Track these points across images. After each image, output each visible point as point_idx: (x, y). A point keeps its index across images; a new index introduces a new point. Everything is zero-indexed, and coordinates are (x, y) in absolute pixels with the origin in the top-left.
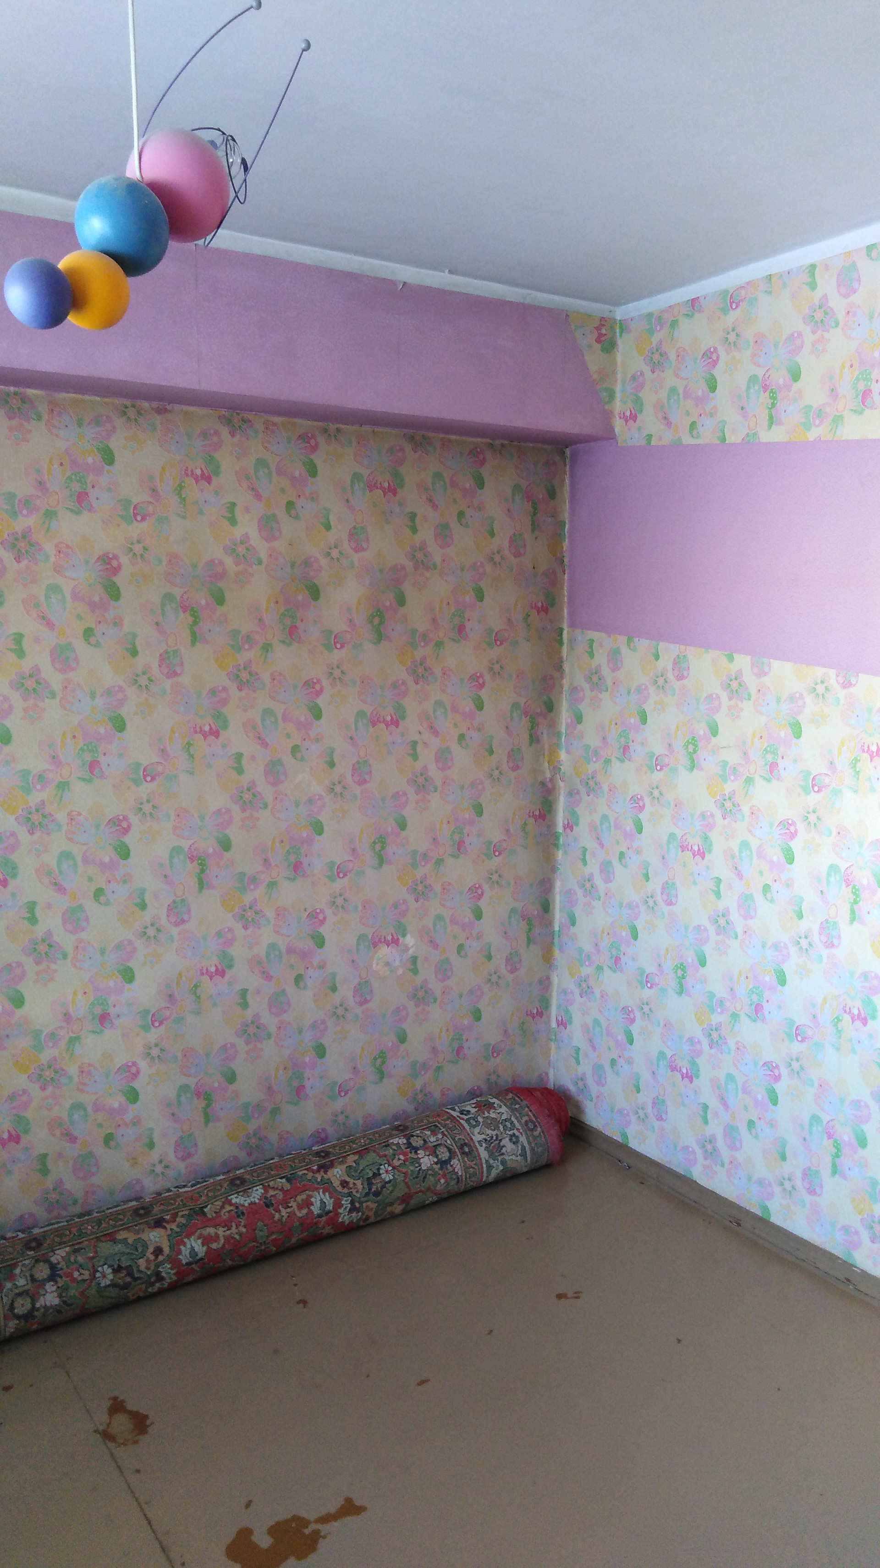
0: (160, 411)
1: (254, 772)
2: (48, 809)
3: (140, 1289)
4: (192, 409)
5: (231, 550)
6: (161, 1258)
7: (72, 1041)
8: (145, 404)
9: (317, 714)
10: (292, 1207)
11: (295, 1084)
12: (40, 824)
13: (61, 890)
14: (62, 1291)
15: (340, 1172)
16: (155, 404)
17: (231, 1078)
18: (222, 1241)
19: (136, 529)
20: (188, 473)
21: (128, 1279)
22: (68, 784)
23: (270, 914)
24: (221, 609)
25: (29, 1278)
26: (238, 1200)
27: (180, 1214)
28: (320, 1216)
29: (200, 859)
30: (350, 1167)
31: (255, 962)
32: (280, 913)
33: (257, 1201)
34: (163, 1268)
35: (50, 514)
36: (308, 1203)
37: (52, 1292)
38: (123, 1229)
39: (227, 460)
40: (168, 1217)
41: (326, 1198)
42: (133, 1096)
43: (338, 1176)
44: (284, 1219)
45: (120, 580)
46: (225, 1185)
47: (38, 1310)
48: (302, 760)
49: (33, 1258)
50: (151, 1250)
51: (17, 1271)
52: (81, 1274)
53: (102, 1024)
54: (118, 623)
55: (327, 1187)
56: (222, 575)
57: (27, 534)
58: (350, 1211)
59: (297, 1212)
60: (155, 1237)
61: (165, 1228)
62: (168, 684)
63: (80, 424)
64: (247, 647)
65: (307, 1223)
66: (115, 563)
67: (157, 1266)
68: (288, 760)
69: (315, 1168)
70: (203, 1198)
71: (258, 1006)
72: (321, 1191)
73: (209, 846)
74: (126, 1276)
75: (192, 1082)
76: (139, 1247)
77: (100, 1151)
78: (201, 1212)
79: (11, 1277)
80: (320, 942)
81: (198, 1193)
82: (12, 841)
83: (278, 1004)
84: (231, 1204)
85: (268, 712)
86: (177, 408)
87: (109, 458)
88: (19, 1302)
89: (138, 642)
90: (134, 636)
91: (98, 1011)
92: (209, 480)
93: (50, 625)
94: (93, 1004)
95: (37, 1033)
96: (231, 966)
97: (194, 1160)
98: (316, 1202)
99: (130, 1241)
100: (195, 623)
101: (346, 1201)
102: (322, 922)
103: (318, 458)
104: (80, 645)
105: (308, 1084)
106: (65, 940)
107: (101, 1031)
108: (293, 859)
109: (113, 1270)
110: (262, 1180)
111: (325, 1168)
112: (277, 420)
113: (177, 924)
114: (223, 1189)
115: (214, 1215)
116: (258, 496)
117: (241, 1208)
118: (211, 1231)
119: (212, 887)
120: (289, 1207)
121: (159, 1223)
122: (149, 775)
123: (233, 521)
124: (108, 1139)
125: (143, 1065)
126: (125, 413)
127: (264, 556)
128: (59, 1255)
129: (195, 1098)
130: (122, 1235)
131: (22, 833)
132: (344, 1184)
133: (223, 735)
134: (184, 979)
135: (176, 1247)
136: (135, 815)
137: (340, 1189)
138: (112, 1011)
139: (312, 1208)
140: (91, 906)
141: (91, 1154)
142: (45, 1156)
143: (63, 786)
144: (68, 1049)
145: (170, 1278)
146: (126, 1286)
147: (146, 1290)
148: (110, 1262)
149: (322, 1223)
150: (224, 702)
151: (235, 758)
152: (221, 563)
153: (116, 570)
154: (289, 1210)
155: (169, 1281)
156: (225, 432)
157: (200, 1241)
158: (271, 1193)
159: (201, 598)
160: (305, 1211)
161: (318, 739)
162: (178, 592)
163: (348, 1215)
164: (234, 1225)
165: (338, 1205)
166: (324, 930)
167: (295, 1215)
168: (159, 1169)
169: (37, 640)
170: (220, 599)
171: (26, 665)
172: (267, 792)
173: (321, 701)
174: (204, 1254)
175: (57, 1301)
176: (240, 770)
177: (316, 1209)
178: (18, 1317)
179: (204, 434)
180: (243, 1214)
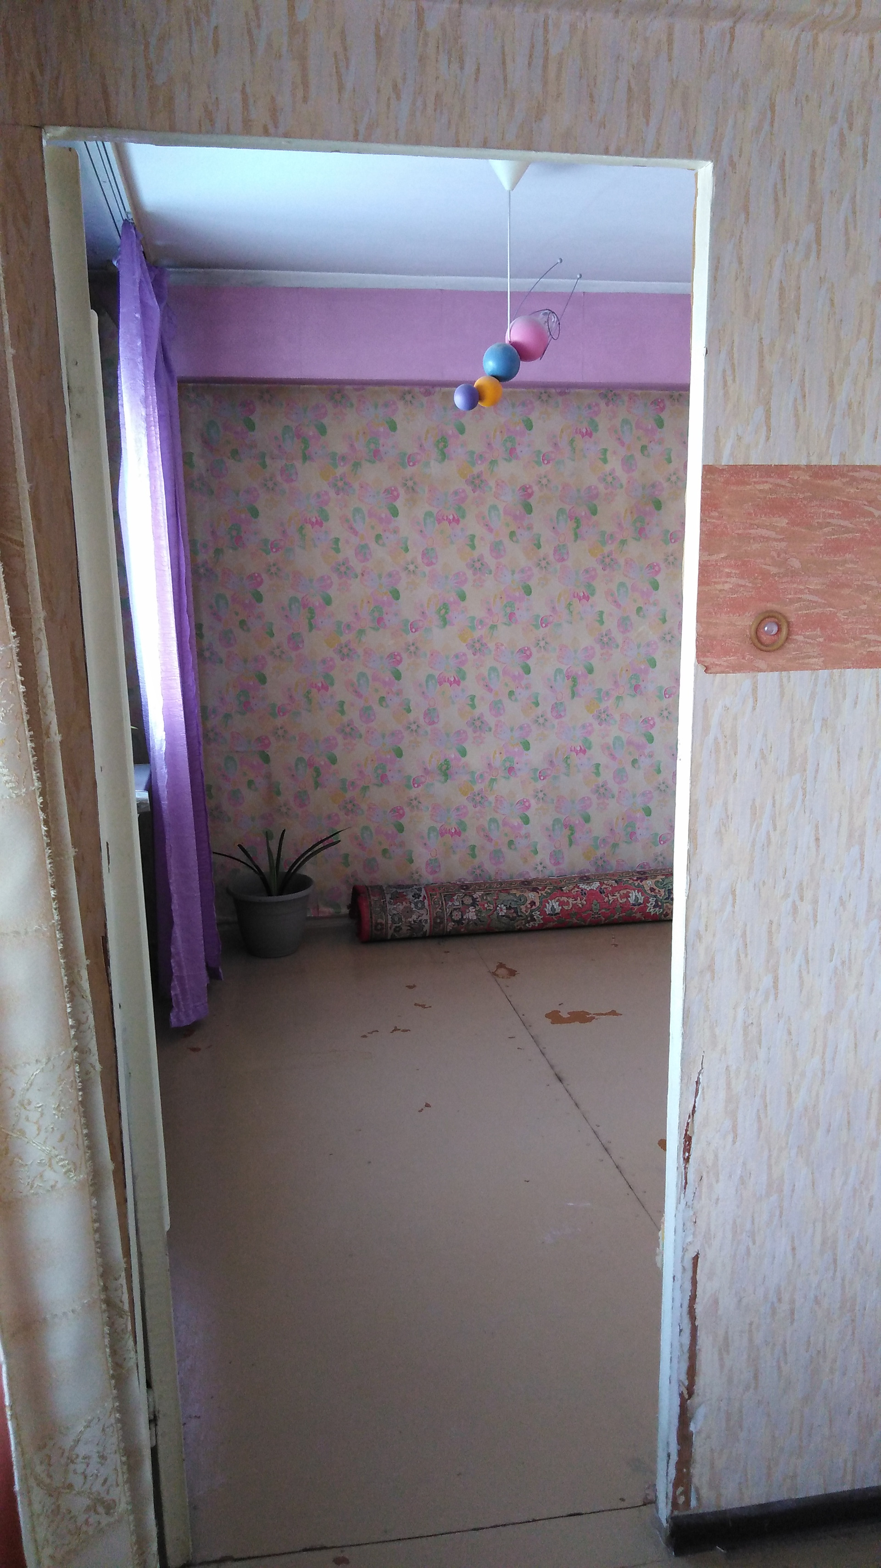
0: (561, 394)
1: (611, 624)
2: (485, 641)
3: (522, 923)
4: (580, 390)
5: (603, 479)
6: (534, 907)
7: (493, 781)
8: (553, 391)
9: (656, 586)
10: (616, 896)
11: (630, 830)
12: (479, 649)
13: (490, 690)
14: (478, 912)
15: (651, 883)
16: (558, 390)
17: (587, 819)
18: (571, 906)
19: (544, 469)
20: (578, 431)
21: (515, 915)
22: (496, 626)
23: (617, 717)
24: (595, 518)
25: (461, 903)
26: (583, 887)
27: (547, 888)
28: (634, 905)
29: (573, 678)
30: (658, 881)
31: (605, 747)
32: (624, 717)
33: (595, 889)
34: (535, 913)
35: (493, 463)
36: (627, 896)
37: (473, 912)
38: (514, 889)
39: (603, 422)
40: (540, 888)
41: (639, 895)
42: (526, 821)
43: (649, 885)
44: (611, 902)
45: (533, 501)
46: (577, 879)
47: (464, 920)
48: (644, 616)
49: (464, 893)
50: (529, 902)
51: (455, 898)
52: (488, 906)
53: (510, 774)
54: (530, 528)
55: (641, 889)
56: (597, 496)
57: (479, 475)
58: (654, 907)
59: (619, 899)
60: (531, 896)
61: (538, 893)
62: (558, 566)
63: (513, 405)
64: (610, 542)
65: (624, 907)
66: (530, 491)
67: (532, 911)
68: (634, 617)
69: (635, 878)
70: (563, 883)
71: (607, 776)
72: (636, 891)
73: (580, 670)
74: (514, 912)
75: (562, 817)
76: (522, 900)
77: (505, 849)
78: (561, 889)
79: (452, 900)
80: (651, 739)
81: (560, 880)
82: (464, 658)
83: (620, 776)
84: (578, 887)
85: (622, 584)
86: (572, 391)
87: (529, 426)
88: (455, 913)
89: (542, 540)
90: (539, 536)
91: (508, 765)
92: (590, 435)
93: (491, 530)
94: (505, 761)
95: (473, 773)
96: (590, 748)
97: (561, 866)
98: (632, 896)
99: (518, 895)
100: (578, 527)
101: (653, 900)
102: (653, 726)
103: (664, 415)
104: (506, 541)
105: (638, 832)
106: (491, 720)
107: (508, 778)
108: (634, 683)
109: (507, 907)
110: (600, 879)
111: (642, 880)
112: (638, 392)
113: (557, 718)
114: (575, 881)
115: (568, 892)
116: (622, 444)
117: (584, 891)
118: (565, 899)
119: (580, 696)
120: (614, 896)
121: (535, 890)
122: (544, 622)
123: (605, 461)
124: (511, 843)
125: (533, 802)
126: (540, 398)
127: (624, 481)
128: (478, 895)
129: (564, 829)
130: (514, 891)
131: (470, 654)
132: (652, 890)
133: (592, 599)
134: (560, 752)
135: (543, 903)
136: (535, 647)
137: (649, 892)
138: (516, 766)
139: (629, 899)
140: (506, 701)
141: (500, 851)
142: (474, 846)
143: (493, 627)
144: (490, 785)
145: (540, 921)
146: (513, 919)
147: (525, 925)
148: (505, 904)
149: (635, 909)
150: (593, 578)
151: (599, 614)
152: (596, 488)
153: (530, 495)
154: (614, 897)
155: (538, 922)
156: (602, 404)
157: (557, 903)
158: (604, 886)
159: (582, 511)
160: (625, 900)
161: (655, 604)
162: (567, 507)
163: (653, 908)
164: (579, 898)
165: (646, 901)
166: (654, 732)
167: (618, 900)
168: (540, 868)
169: (482, 539)
170: (594, 512)
171: (476, 554)
172: (619, 637)
173: (659, 578)
174: (559, 911)
175: (475, 918)
176: (602, 622)
177: (632, 900)
178: (454, 921)
179: (589, 406)
180: (585, 894)
